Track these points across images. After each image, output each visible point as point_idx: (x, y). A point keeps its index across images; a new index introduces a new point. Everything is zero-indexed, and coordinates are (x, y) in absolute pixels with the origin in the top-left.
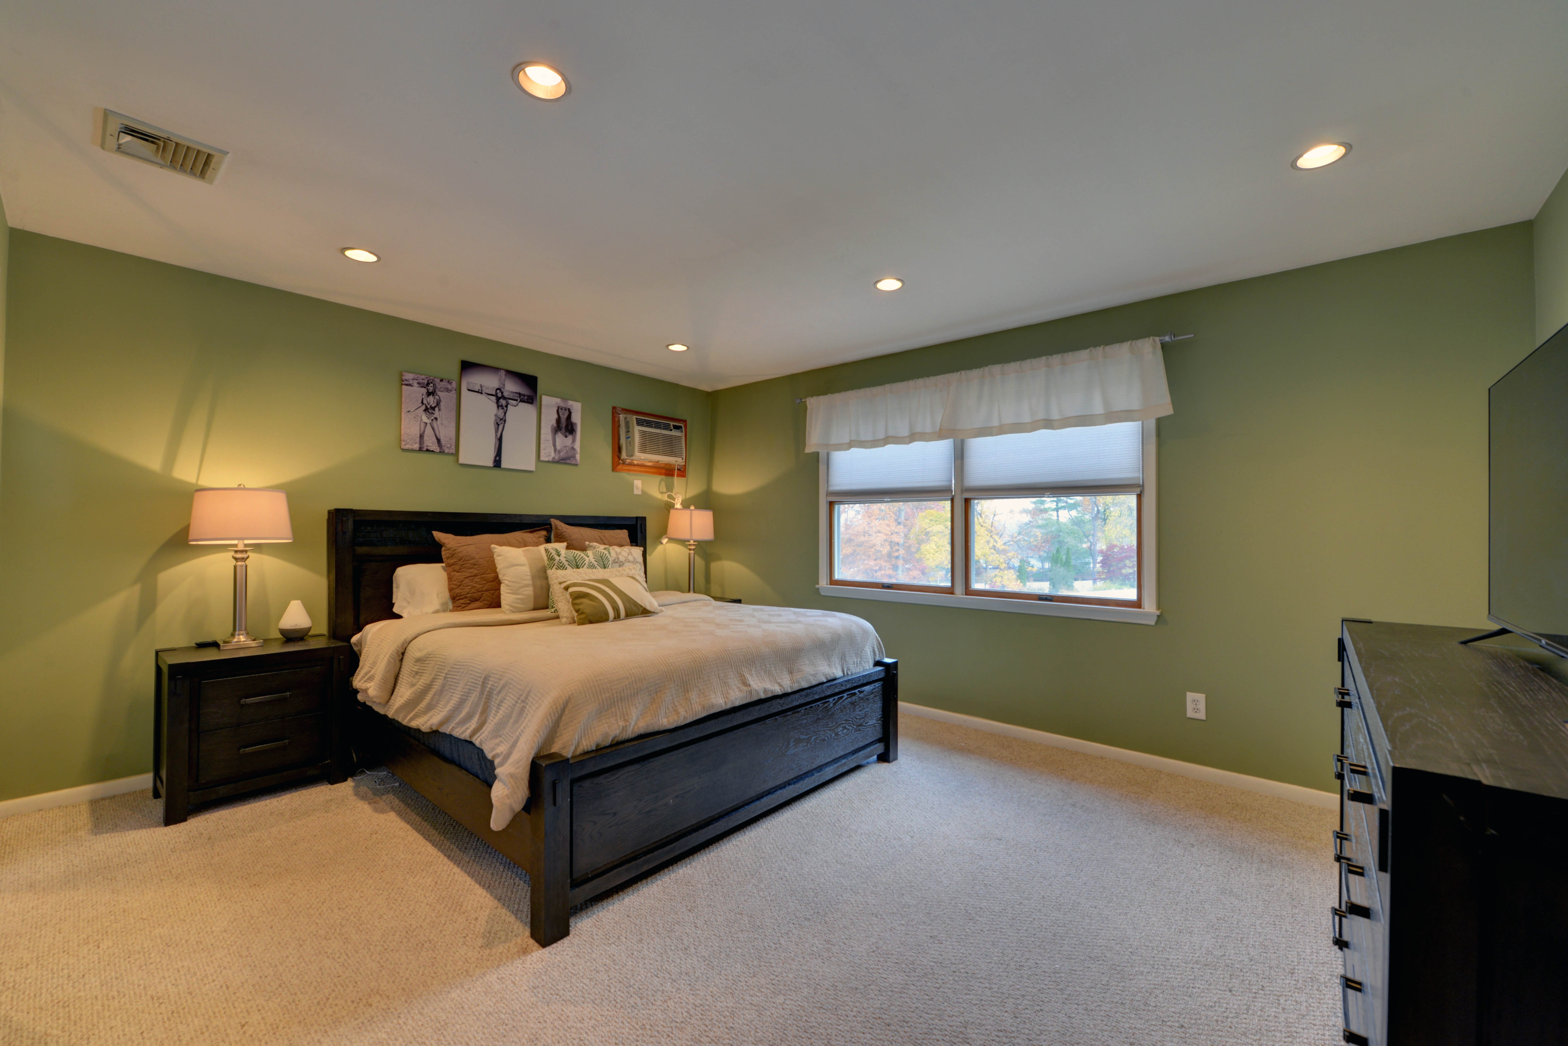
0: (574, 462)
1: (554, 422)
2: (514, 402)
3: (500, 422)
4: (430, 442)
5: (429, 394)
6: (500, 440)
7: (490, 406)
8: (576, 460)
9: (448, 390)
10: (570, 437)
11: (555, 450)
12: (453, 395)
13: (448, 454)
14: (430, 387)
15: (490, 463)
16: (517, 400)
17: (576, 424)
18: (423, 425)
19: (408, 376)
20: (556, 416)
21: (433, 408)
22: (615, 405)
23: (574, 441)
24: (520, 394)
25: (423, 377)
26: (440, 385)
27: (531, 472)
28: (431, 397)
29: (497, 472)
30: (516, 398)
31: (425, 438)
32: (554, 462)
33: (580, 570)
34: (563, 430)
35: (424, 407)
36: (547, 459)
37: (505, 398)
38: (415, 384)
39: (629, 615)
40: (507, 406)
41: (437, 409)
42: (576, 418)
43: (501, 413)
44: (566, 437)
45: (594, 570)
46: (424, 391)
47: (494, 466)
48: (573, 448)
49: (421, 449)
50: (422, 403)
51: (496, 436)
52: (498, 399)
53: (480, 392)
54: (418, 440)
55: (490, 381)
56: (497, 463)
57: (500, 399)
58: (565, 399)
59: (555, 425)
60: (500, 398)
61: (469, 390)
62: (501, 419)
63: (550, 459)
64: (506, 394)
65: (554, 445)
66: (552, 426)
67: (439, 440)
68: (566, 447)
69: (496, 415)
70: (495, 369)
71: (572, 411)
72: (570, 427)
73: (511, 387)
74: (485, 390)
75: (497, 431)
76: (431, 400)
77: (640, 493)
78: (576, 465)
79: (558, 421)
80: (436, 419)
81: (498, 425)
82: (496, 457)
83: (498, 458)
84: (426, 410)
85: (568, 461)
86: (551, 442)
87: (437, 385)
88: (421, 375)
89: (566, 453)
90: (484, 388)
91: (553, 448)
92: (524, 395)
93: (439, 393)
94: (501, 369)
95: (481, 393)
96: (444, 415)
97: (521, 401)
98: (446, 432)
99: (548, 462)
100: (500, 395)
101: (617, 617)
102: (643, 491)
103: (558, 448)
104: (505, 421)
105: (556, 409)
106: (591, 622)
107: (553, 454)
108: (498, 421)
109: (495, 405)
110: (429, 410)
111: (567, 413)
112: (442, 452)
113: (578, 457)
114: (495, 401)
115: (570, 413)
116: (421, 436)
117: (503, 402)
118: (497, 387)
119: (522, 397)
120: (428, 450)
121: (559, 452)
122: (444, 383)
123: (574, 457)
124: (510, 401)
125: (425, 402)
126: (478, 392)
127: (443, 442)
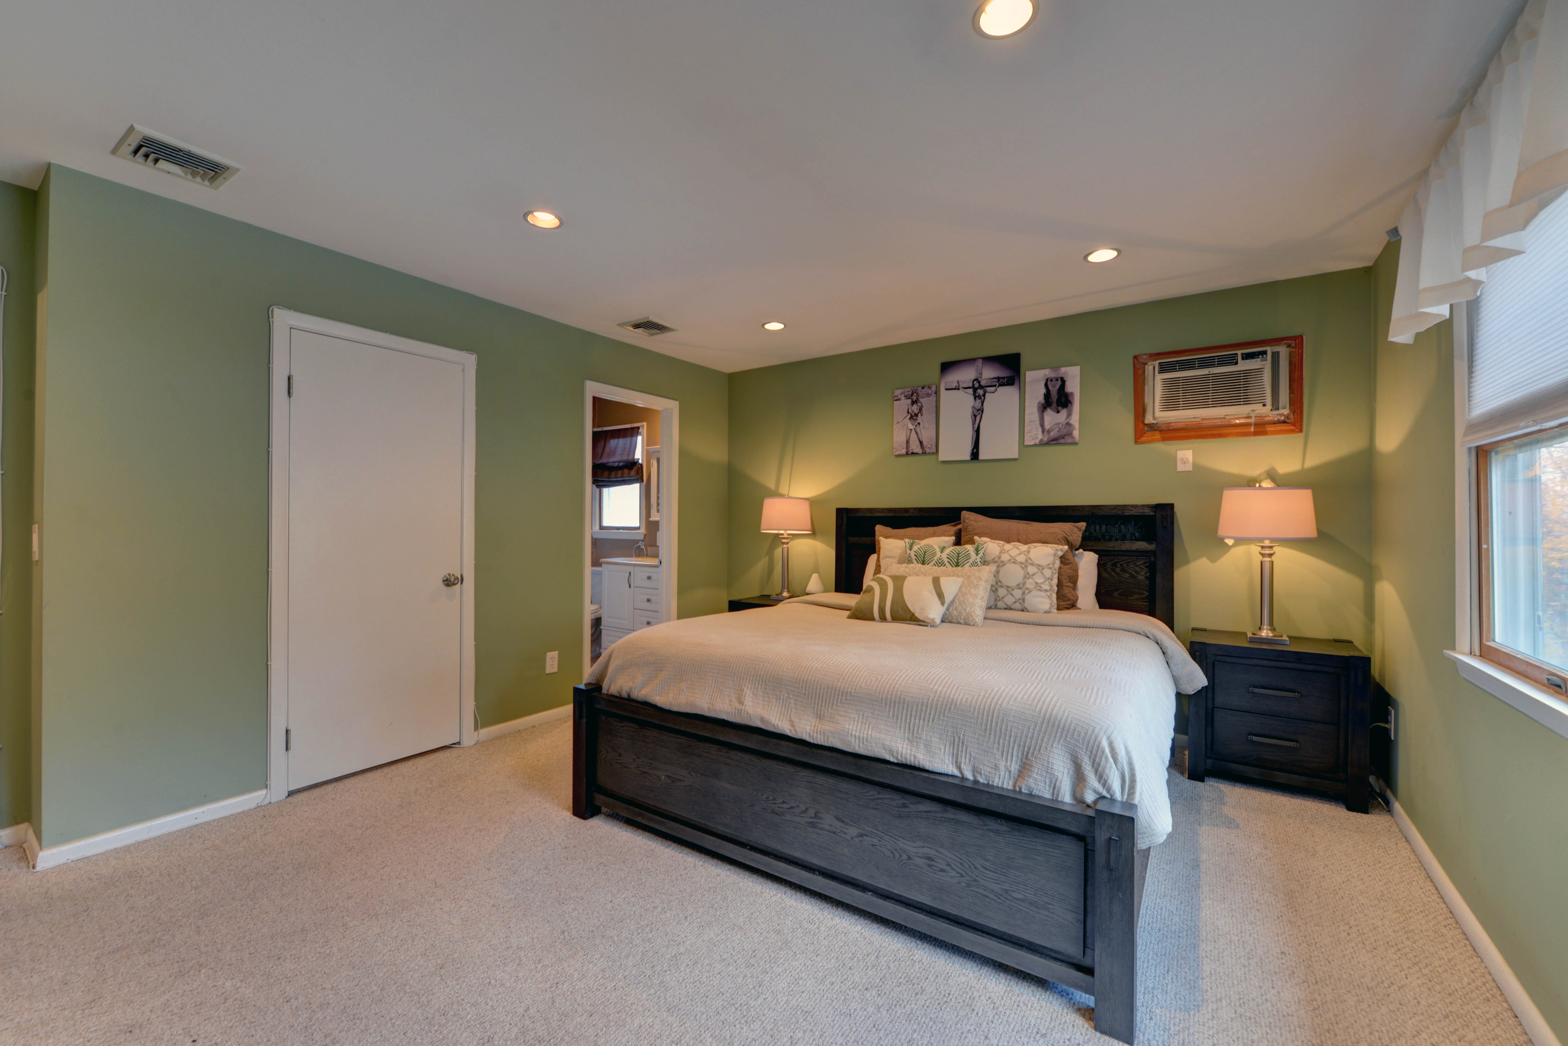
0: (1070, 440)
1: (1041, 399)
2: (993, 389)
3: (978, 413)
4: (915, 447)
5: (913, 403)
6: (977, 432)
7: (966, 400)
8: (1073, 438)
9: (928, 395)
10: (1064, 412)
11: (1043, 432)
12: (933, 398)
13: (929, 453)
14: (914, 398)
15: (967, 457)
16: (995, 386)
17: (1072, 394)
18: (909, 431)
19: (897, 392)
20: (1043, 390)
21: (916, 415)
22: (1136, 353)
23: (1069, 415)
24: (998, 378)
25: (909, 389)
26: (922, 392)
27: (1015, 460)
28: (915, 405)
29: (975, 465)
30: (995, 384)
31: (911, 443)
32: (1042, 444)
33: (926, 566)
34: (1054, 405)
35: (909, 416)
36: (1032, 443)
37: (981, 387)
38: (903, 398)
39: (896, 618)
40: (984, 395)
41: (919, 415)
42: (1073, 387)
43: (978, 403)
44: (1058, 412)
45: (942, 568)
46: (909, 401)
47: (972, 459)
48: (1068, 424)
49: (907, 454)
50: (908, 412)
51: (973, 428)
52: (975, 390)
53: (957, 389)
54: (905, 446)
55: (966, 375)
56: (975, 455)
57: (978, 390)
58: (1056, 368)
59: (1043, 401)
60: (978, 388)
61: (947, 389)
62: (978, 410)
63: (1037, 442)
64: (983, 383)
65: (1042, 425)
66: (1039, 403)
67: (921, 443)
68: (1059, 424)
69: (973, 407)
70: (971, 361)
71: (1065, 379)
72: (1063, 400)
73: (989, 373)
74: (962, 385)
75: (974, 423)
76: (915, 408)
77: (1189, 468)
78: (1076, 444)
79: (1047, 396)
80: (919, 424)
81: (975, 416)
82: (973, 450)
83: (975, 451)
84: (911, 418)
85: (1062, 441)
86: (1038, 422)
87: (920, 393)
88: (907, 388)
89: (1058, 431)
90: (960, 384)
91: (1040, 428)
92: (1003, 378)
93: (921, 400)
94: (977, 359)
95: (959, 389)
96: (926, 419)
97: (1000, 385)
98: (927, 434)
99: (1035, 445)
100: (977, 385)
101: (883, 618)
102: (1195, 465)
103: (1047, 426)
104: (982, 411)
105: (1044, 382)
106: (858, 618)
107: (1040, 436)
108: (975, 412)
109: (972, 397)
110: (913, 417)
111: (1059, 383)
112: (924, 453)
113: (1076, 433)
114: (972, 393)
115: (1063, 381)
116: (908, 442)
117: (980, 392)
118: (973, 377)
119: (1001, 380)
120: (913, 453)
121: (1049, 432)
122: (926, 389)
123: (1070, 434)
124: (988, 389)
125: (910, 411)
126: (955, 389)
127: (925, 443)
